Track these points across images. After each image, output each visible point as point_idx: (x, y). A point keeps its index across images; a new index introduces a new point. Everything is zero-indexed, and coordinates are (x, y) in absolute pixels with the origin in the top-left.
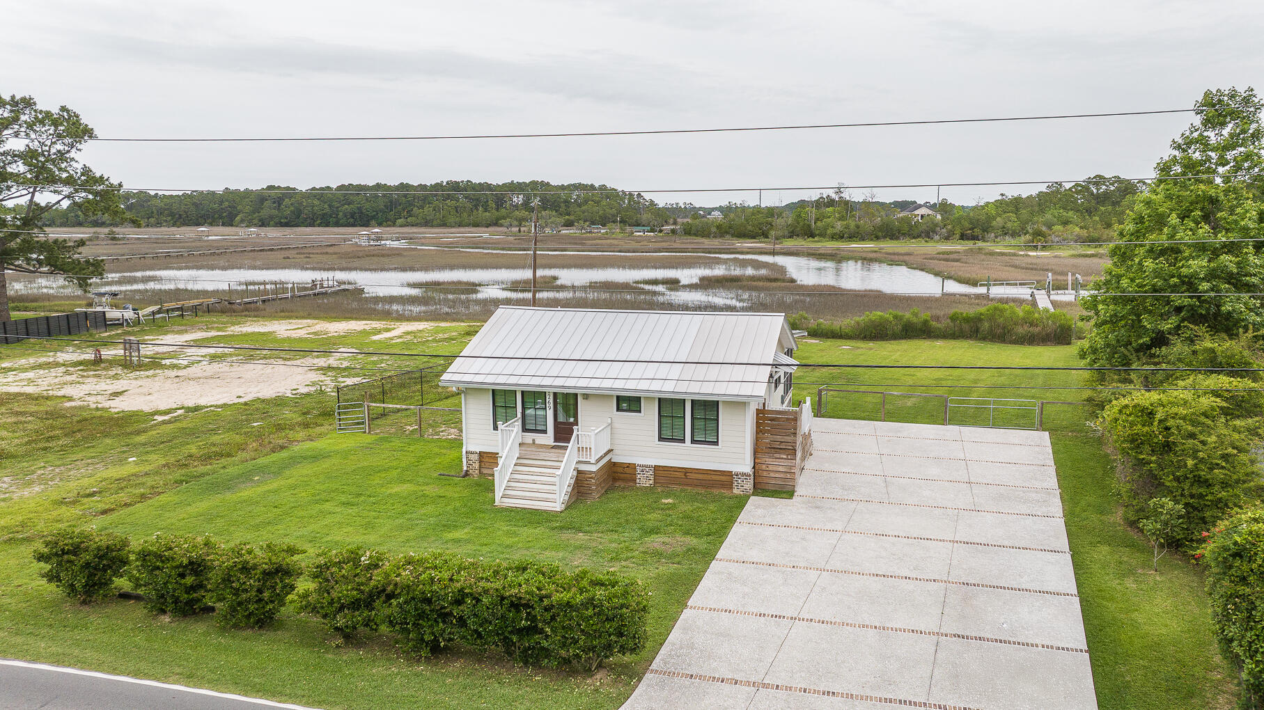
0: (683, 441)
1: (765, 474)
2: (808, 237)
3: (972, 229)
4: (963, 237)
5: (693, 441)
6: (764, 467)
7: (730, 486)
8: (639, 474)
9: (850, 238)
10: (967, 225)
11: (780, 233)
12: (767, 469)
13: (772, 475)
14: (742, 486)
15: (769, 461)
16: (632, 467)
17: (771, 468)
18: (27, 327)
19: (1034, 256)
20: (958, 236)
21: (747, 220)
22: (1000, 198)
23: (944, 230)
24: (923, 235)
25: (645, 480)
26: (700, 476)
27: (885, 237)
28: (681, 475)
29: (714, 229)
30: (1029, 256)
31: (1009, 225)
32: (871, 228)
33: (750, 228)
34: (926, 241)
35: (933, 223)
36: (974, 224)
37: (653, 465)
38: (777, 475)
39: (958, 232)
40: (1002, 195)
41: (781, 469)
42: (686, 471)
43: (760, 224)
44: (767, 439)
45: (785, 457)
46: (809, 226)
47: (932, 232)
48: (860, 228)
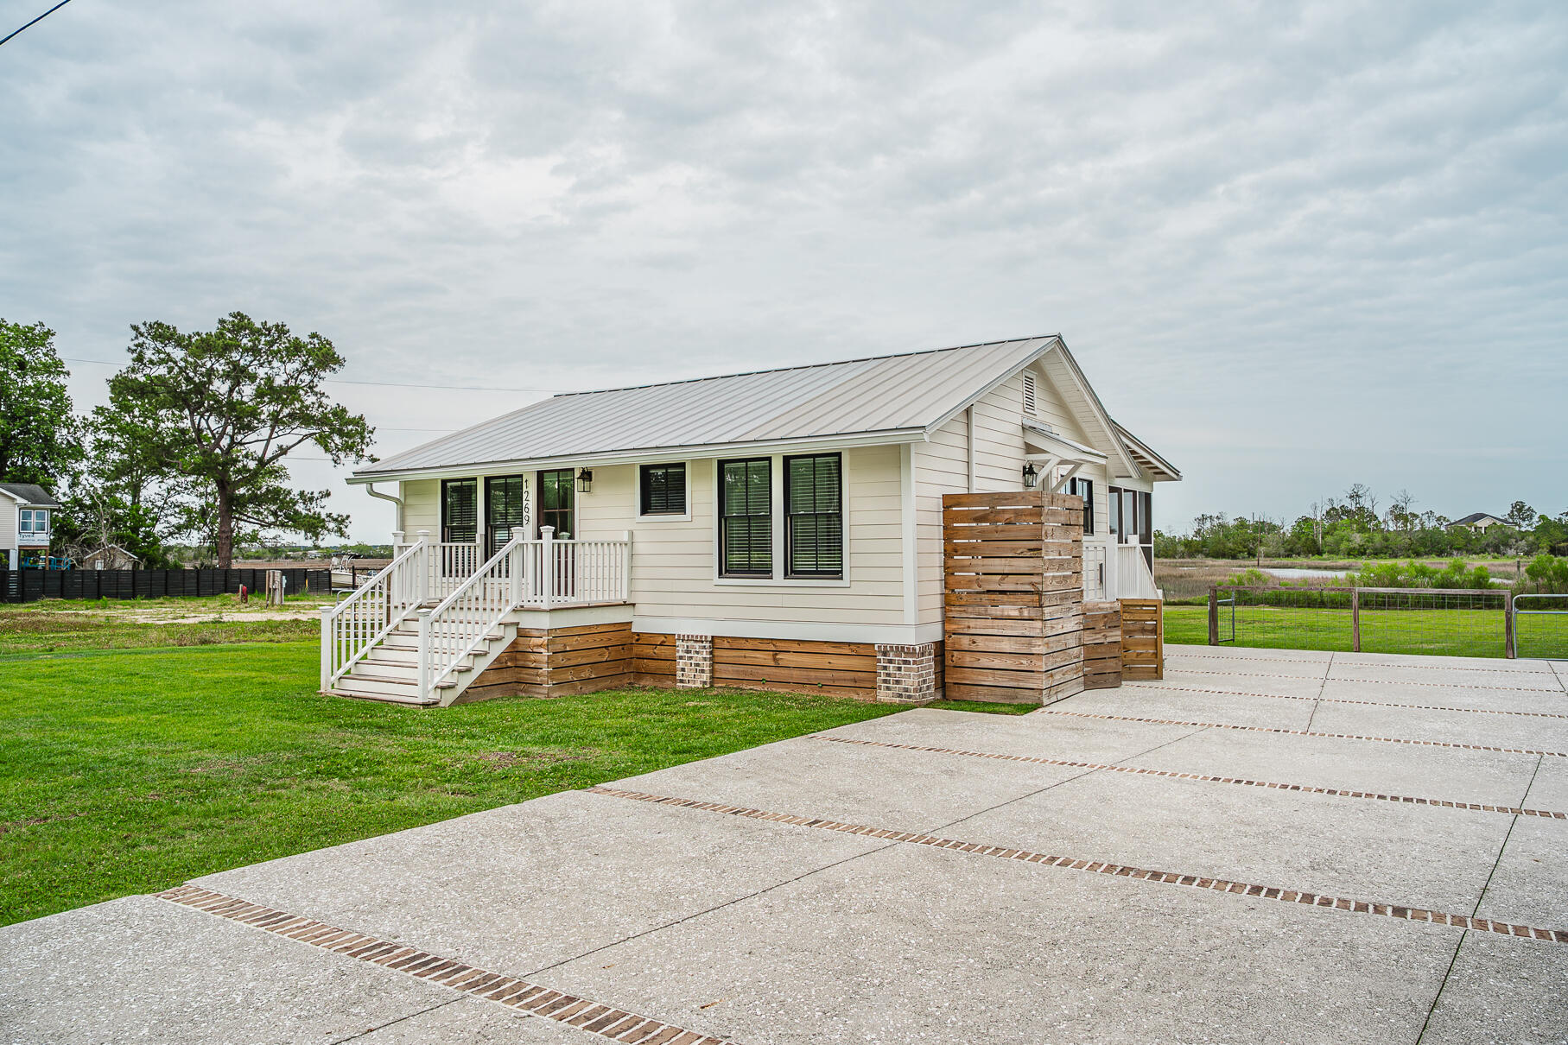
0: (766, 572)
1: (968, 660)
2: (1313, 555)
5: (790, 571)
6: (965, 642)
7: (871, 683)
8: (681, 658)
9: (1376, 554)
11: (1271, 550)
12: (973, 647)
13: (985, 661)
14: (898, 682)
15: (977, 626)
16: (668, 640)
17: (982, 644)
18: (226, 579)
21: (1226, 537)
23: (1524, 542)
24: (1489, 550)
25: (692, 671)
26: (807, 660)
27: (1428, 554)
28: (766, 658)
29: (1181, 548)
32: (1407, 540)
33: (1230, 545)
34: (1495, 557)
35: (1503, 533)
37: (709, 635)
38: (997, 663)
41: (1006, 646)
42: (776, 649)
43: (1244, 540)
44: (972, 568)
45: (1015, 613)
46: (1314, 542)
47: (1503, 545)
48: (1389, 542)
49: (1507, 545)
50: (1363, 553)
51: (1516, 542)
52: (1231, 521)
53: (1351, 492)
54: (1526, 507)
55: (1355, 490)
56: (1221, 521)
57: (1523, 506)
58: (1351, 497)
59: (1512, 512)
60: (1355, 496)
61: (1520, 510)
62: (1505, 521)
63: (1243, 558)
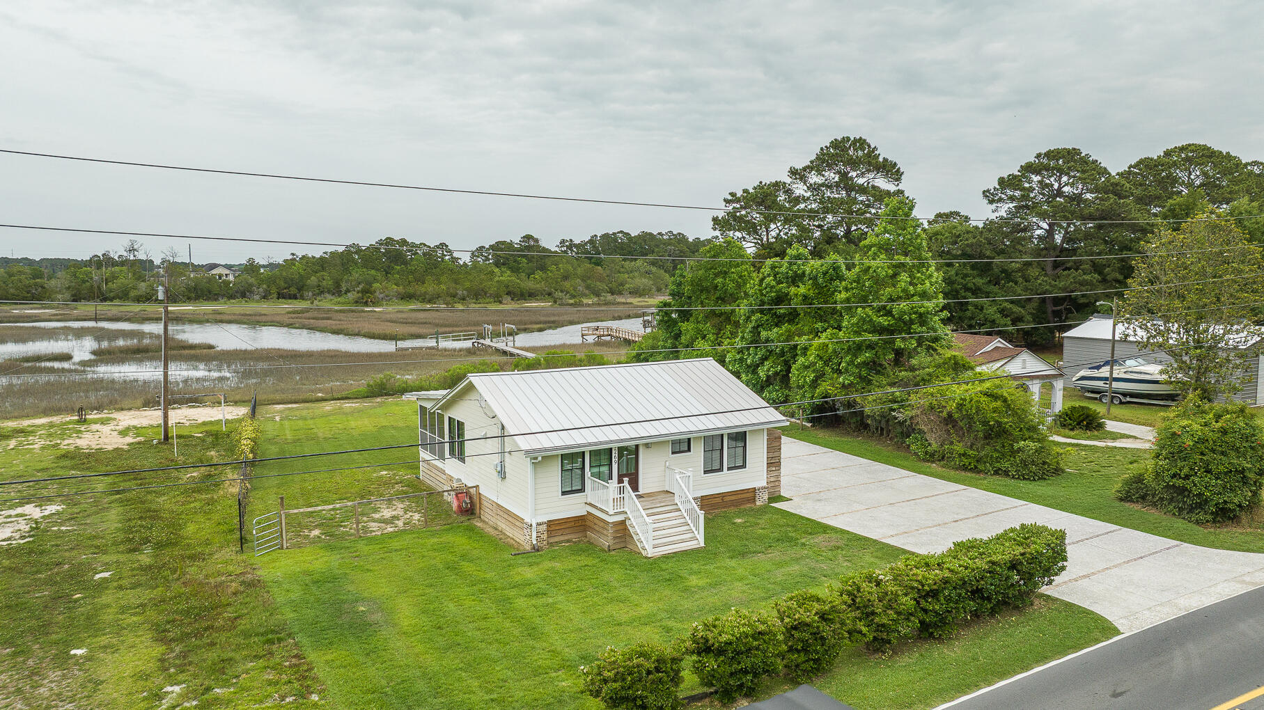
0: (721, 470)
2: (103, 301)
3: (288, 288)
4: (281, 296)
5: (728, 469)
7: (753, 500)
10: (282, 284)
14: (762, 498)
19: (380, 312)
20: (275, 295)
22: (291, 257)
23: (261, 290)
24: (238, 295)
26: (733, 498)
27: (197, 299)
28: (719, 500)
30: (375, 311)
31: (324, 283)
32: (183, 289)
33: (12, 291)
35: (247, 283)
36: (289, 282)
39: (274, 290)
40: (293, 254)
42: (722, 495)
43: (26, 286)
46: (99, 288)
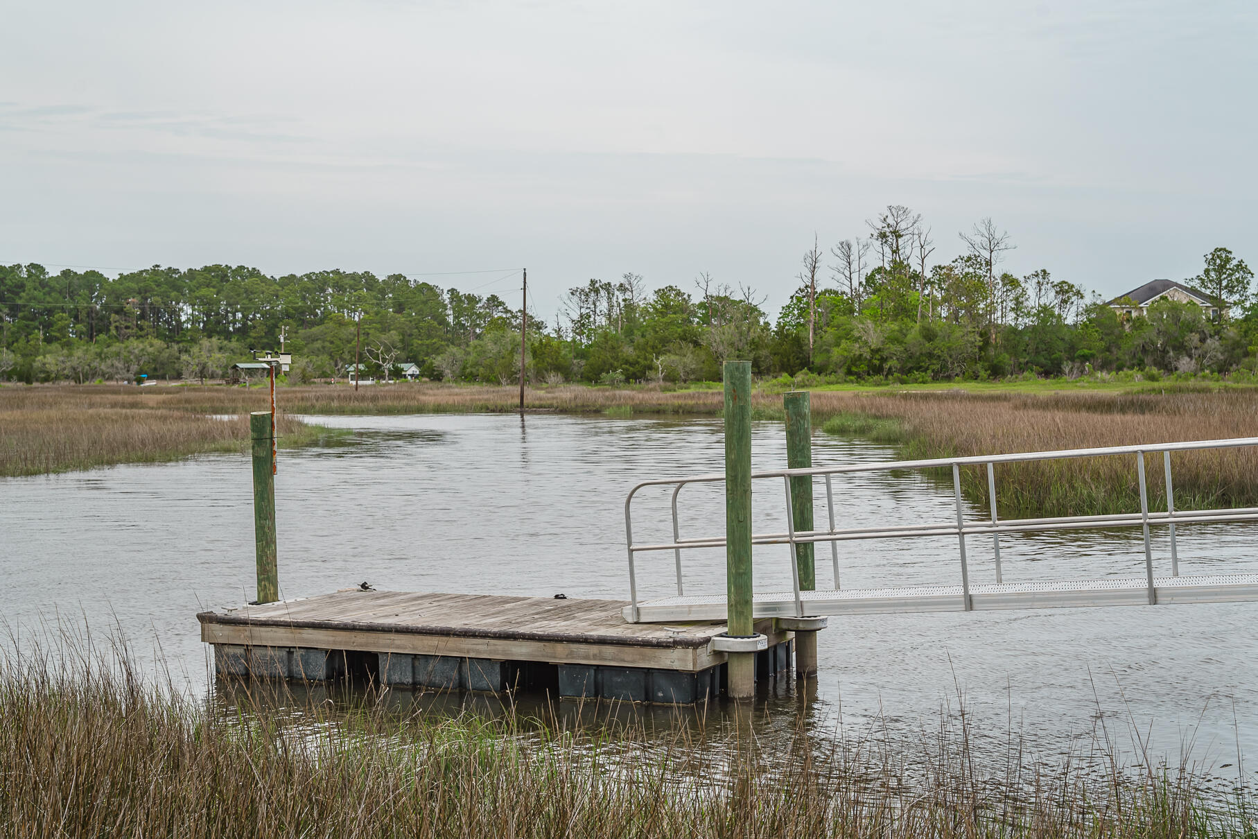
23: (1219, 343)
47: (1174, 348)
48: (937, 341)
49: (1181, 348)
50: (878, 370)
51: (1203, 340)
52: (645, 295)
53: (880, 225)
54: (1235, 262)
55: (890, 221)
56: (628, 295)
57: (1228, 260)
58: (883, 236)
59: (1207, 272)
60: (890, 235)
61: (1221, 269)
62: (1193, 291)
63: (613, 383)
